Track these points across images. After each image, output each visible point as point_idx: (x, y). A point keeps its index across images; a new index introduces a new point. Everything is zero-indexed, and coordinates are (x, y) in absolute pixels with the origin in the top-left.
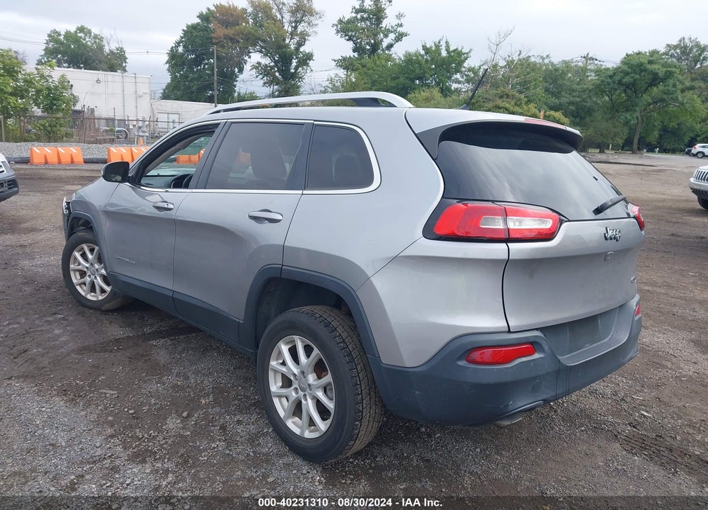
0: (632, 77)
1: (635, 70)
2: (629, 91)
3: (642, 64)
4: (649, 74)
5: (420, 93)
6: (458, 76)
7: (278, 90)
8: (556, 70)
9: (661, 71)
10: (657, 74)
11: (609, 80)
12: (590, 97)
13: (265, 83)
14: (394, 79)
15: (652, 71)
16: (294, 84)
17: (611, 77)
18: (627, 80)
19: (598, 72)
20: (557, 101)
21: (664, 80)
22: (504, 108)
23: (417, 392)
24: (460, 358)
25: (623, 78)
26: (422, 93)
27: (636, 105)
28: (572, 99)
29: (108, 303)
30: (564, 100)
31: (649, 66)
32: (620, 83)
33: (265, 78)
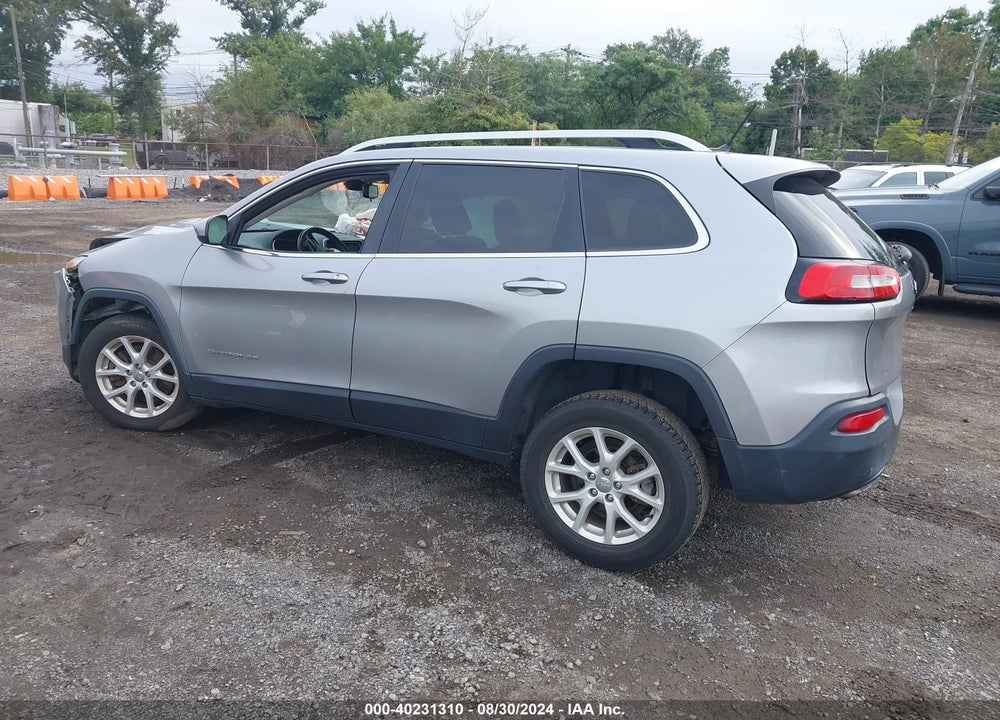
0: (628, 79)
1: (629, 70)
2: (623, 96)
3: (638, 63)
4: (647, 75)
5: (362, 94)
6: (409, 70)
7: (125, 82)
8: (537, 66)
9: (661, 72)
10: (656, 75)
11: (601, 82)
12: (580, 104)
13: (99, 70)
14: (320, 72)
15: (651, 72)
16: (151, 73)
17: (603, 78)
18: (622, 82)
19: (587, 70)
20: (542, 108)
21: (663, 84)
22: (483, 117)
23: (782, 471)
24: (832, 429)
25: (617, 79)
26: (366, 93)
27: (634, 115)
28: (559, 105)
29: (171, 419)
30: (549, 107)
31: (646, 65)
32: (614, 86)
33: (100, 62)
